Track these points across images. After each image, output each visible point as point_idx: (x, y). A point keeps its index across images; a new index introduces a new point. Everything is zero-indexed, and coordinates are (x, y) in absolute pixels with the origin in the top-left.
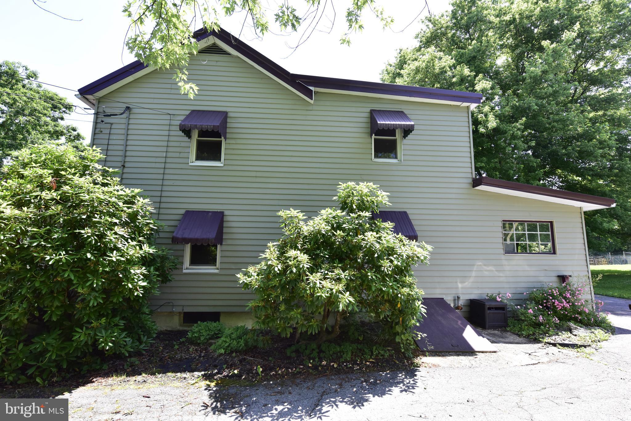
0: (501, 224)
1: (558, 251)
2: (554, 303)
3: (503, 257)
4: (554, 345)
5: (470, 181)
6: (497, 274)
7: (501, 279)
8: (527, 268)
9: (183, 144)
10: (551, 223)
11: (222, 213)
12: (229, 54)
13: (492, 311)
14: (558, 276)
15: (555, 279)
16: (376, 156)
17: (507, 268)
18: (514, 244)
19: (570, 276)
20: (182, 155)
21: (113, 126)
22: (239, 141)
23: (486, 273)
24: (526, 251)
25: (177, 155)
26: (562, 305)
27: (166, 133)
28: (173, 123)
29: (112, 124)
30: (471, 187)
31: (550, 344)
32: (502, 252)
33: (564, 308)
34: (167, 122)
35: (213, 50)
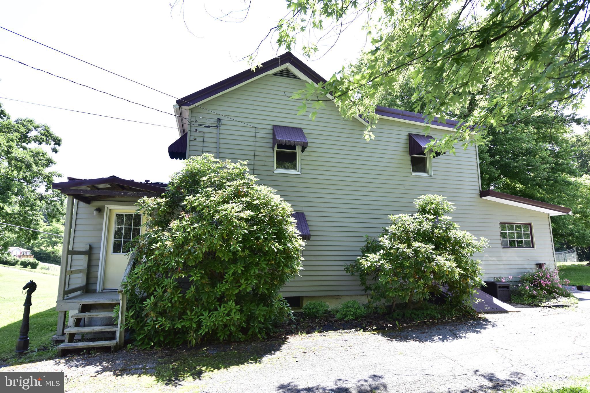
0: (499, 225)
1: (535, 245)
2: (540, 282)
3: (501, 250)
4: (550, 307)
5: (478, 192)
6: (498, 263)
7: (502, 267)
8: (517, 258)
9: (267, 154)
10: (530, 224)
11: (303, 214)
12: (299, 78)
13: (501, 289)
14: (537, 264)
15: (534, 266)
16: (413, 170)
17: (504, 258)
18: (507, 240)
19: (545, 264)
20: (267, 164)
21: (206, 135)
22: (312, 154)
23: (491, 263)
24: (515, 246)
25: (263, 163)
26: (546, 283)
27: (252, 144)
28: (258, 135)
29: (204, 133)
30: (478, 196)
31: (546, 307)
32: (500, 246)
33: (547, 285)
34: (253, 134)
35: (287, 73)
